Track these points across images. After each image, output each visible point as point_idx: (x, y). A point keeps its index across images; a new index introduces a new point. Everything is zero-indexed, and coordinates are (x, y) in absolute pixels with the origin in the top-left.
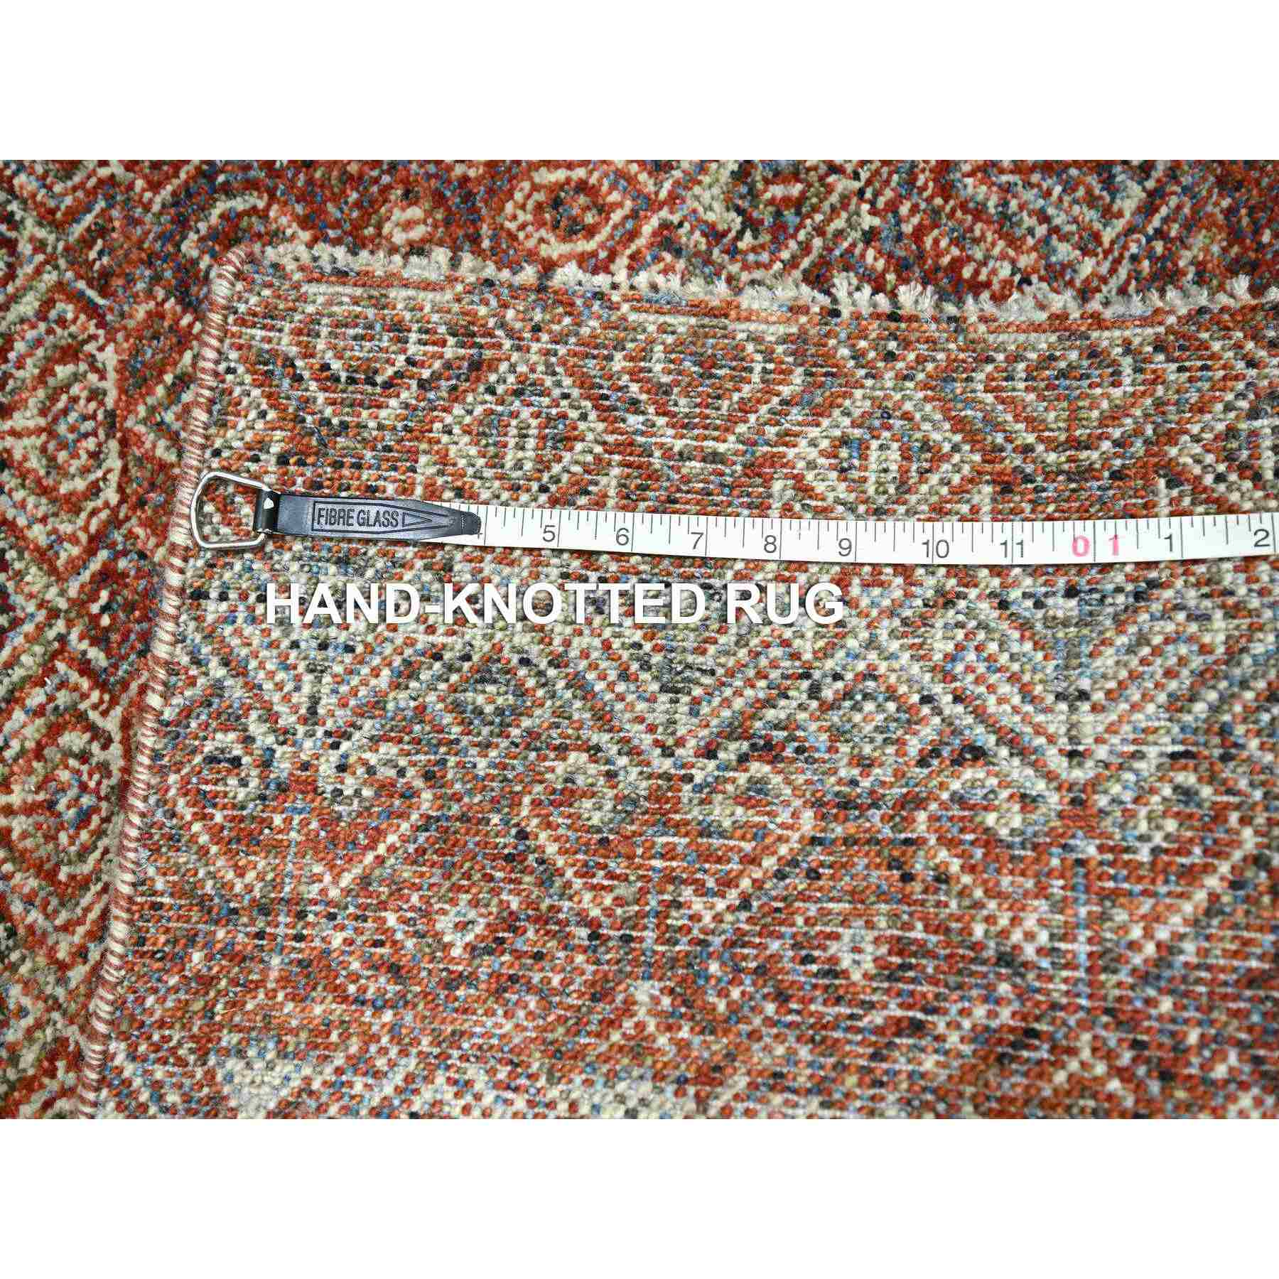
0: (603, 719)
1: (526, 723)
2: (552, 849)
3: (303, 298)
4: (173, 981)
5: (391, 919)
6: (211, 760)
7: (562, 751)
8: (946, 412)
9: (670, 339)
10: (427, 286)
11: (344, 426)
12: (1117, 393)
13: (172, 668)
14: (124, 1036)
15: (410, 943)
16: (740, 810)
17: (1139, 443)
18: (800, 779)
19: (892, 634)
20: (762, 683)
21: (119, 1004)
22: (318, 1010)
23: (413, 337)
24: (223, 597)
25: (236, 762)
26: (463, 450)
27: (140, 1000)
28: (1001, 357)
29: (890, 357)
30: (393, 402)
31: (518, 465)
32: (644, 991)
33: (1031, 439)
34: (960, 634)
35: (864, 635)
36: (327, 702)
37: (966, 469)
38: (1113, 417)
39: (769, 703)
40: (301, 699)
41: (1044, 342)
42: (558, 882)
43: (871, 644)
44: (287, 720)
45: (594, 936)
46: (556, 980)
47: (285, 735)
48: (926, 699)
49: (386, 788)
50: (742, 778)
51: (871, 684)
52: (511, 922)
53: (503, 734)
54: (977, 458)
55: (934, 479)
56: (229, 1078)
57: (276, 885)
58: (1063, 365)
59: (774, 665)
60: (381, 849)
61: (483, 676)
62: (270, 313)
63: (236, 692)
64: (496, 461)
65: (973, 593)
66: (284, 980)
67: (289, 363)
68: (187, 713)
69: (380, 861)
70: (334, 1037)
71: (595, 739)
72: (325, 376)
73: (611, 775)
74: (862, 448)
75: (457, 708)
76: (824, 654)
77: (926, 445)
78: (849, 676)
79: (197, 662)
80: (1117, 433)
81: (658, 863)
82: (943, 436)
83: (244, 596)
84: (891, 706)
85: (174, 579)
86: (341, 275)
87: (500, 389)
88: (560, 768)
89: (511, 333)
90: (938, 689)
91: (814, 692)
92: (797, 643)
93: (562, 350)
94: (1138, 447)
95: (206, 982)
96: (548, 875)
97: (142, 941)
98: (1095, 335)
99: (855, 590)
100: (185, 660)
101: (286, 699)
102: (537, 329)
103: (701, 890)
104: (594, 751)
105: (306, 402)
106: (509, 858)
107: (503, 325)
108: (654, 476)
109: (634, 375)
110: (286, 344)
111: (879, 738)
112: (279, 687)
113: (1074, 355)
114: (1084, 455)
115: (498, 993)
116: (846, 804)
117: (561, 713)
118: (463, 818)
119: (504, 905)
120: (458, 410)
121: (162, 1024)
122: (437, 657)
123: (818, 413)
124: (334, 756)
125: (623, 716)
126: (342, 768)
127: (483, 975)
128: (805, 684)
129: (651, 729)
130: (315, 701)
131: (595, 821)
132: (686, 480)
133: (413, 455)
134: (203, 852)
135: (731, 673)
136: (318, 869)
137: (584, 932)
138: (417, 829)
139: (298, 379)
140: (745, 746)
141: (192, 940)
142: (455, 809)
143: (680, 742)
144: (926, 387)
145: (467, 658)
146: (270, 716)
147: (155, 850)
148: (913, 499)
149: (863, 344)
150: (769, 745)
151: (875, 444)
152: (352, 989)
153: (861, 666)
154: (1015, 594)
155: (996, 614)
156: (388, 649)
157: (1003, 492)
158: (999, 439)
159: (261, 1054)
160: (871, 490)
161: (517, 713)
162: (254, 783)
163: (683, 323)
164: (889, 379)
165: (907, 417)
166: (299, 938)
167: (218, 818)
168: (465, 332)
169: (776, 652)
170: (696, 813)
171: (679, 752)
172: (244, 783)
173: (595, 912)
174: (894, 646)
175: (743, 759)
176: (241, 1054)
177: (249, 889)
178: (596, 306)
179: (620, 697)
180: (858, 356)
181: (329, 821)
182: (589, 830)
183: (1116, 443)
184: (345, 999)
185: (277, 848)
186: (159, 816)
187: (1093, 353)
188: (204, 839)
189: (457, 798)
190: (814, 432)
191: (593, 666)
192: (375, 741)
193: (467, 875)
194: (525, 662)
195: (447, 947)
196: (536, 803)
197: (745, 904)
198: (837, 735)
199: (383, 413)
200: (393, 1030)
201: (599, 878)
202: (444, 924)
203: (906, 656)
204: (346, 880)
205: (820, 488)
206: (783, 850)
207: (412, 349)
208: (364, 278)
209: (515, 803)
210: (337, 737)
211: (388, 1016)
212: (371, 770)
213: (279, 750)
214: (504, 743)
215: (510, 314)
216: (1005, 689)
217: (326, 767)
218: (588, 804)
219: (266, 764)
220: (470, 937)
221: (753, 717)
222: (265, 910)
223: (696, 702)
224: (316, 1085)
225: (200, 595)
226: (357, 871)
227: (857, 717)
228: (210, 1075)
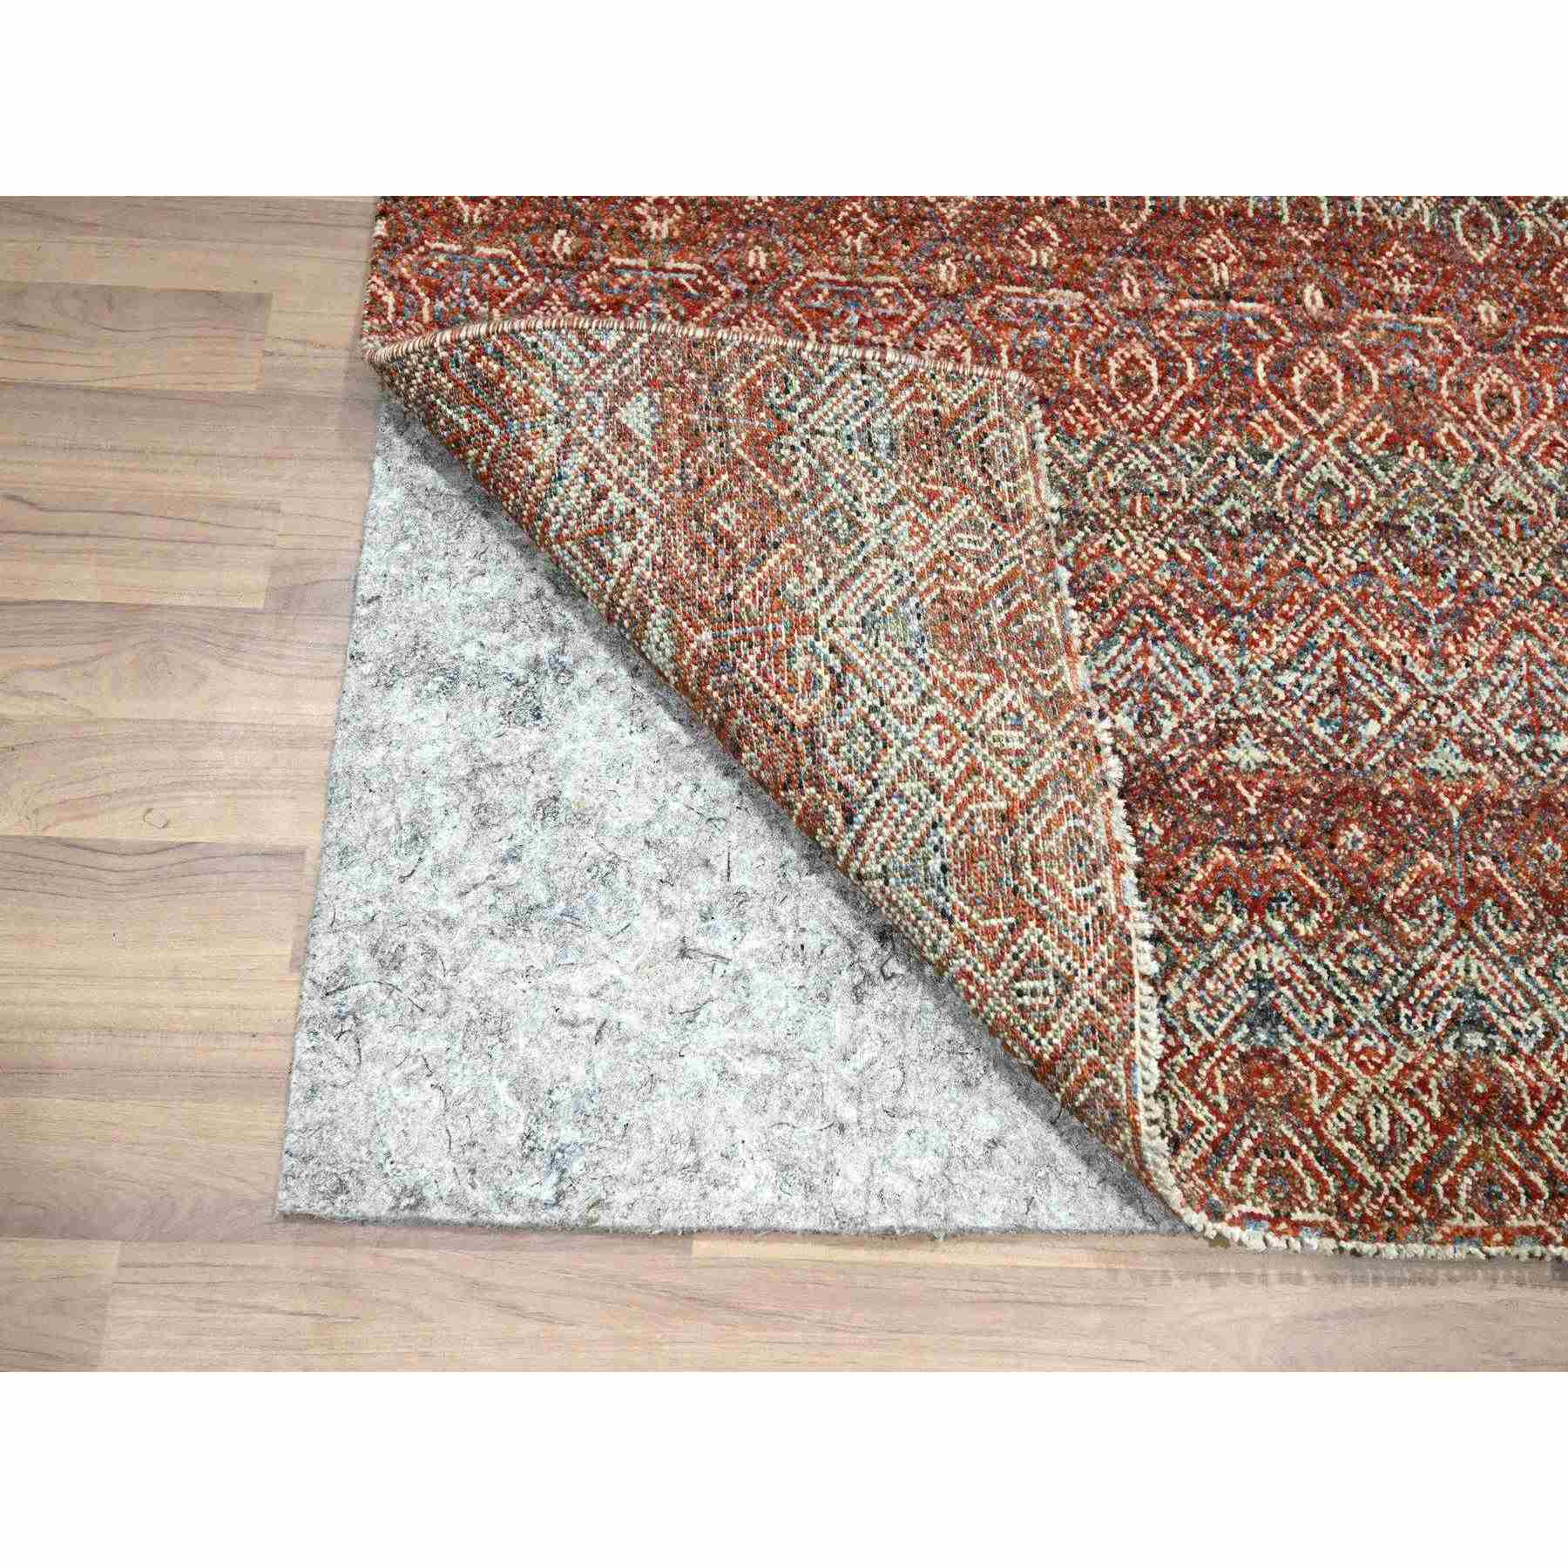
0: (842, 586)
1: (832, 544)
2: (770, 562)
3: (1017, 422)
4: (680, 363)
5: (725, 477)
6: (786, 379)
7: (822, 564)
8: (1046, 778)
9: (1046, 624)
10: (1038, 492)
11: (959, 446)
12: (1071, 884)
13: (826, 355)
14: (651, 339)
15: (714, 488)
16: (803, 673)
17: (1037, 901)
18: (823, 708)
19: (911, 756)
20: (874, 675)
21: (665, 336)
22: (676, 443)
23: (1011, 484)
24: (864, 382)
25: (787, 392)
26: (960, 512)
27: (668, 347)
28: (1087, 810)
29: (1074, 745)
30: (975, 473)
31: (961, 540)
32: (706, 636)
33: (1037, 830)
34: (915, 799)
35: (909, 736)
36: (824, 441)
37: (1015, 791)
38: (1053, 883)
39: (864, 681)
40: (822, 427)
41: (1100, 836)
42: (754, 569)
43: (906, 743)
44: (812, 418)
45: (730, 597)
46: (705, 579)
47: (803, 418)
48: (875, 783)
49: (787, 471)
50: (821, 671)
51: (880, 745)
52: (731, 545)
53: (825, 533)
54: (1022, 796)
55: (1007, 770)
56: (639, 400)
57: (732, 415)
58: (1086, 849)
59: (886, 682)
60: (758, 470)
61: (851, 522)
62: (1007, 404)
63: (820, 391)
64: (959, 528)
65: (941, 804)
66: (688, 423)
67: (985, 415)
68: (806, 365)
69: (752, 469)
70: (665, 454)
71: (831, 582)
72: (981, 436)
73: (813, 592)
74: (1017, 726)
75: (832, 509)
76: (896, 712)
77: (1026, 765)
78: (884, 730)
79: (832, 369)
80: (1043, 887)
81: (770, 627)
82: (1033, 775)
83: (866, 393)
84: (869, 760)
85: (869, 354)
86: (1033, 445)
87: (995, 532)
88: (813, 564)
89: (1025, 538)
90: (882, 788)
91: (873, 709)
92: (900, 694)
93: (1024, 566)
94: (1034, 902)
95: (682, 381)
96: (758, 563)
97: (695, 345)
98: (1109, 868)
99: (935, 727)
100: (831, 362)
101: (821, 418)
102: (1031, 552)
103: (760, 659)
104: (824, 582)
105: (966, 426)
106: (763, 539)
107: (1029, 533)
108: (973, 610)
109: (1022, 605)
110: (994, 414)
111: (850, 755)
112: (826, 414)
113: (1093, 855)
114: (1028, 865)
115: (696, 546)
116: (812, 744)
117: (841, 564)
118: (780, 512)
119: (739, 540)
120: (979, 508)
121: (659, 360)
122: (855, 499)
123: (1032, 701)
124: (797, 444)
125: (843, 596)
126: (793, 448)
127: (704, 534)
128: (877, 703)
129: (841, 613)
130: (823, 433)
131: (789, 586)
132: (976, 626)
133: (952, 485)
134: (742, 376)
135: (878, 656)
136: (743, 436)
137: (730, 590)
138: (770, 487)
139: (977, 420)
140: (838, 670)
141: (699, 372)
142: (784, 508)
143: (836, 630)
144: (1061, 766)
145: (858, 514)
146: (811, 409)
147: (739, 350)
148: (993, 758)
149: (1076, 729)
150: (840, 685)
151: (1022, 734)
152: (689, 460)
153: (891, 736)
154: (941, 831)
155: (930, 820)
156: (854, 472)
157: (1003, 817)
158: (1035, 810)
159: (652, 415)
160: (995, 732)
161: (837, 540)
162: (778, 402)
163: (1056, 630)
164: (1061, 744)
165: (1041, 754)
166: (709, 429)
167: (759, 383)
168: (1019, 513)
169: (893, 681)
170: (799, 646)
171: (831, 630)
172: (778, 396)
173: (741, 594)
174: (905, 757)
175: (831, 670)
176: (651, 404)
177: (728, 400)
178: (1051, 585)
179: (855, 594)
180: (1069, 725)
181: (767, 441)
182: (783, 583)
183: (1036, 887)
184: (683, 456)
185: (750, 415)
186: (756, 351)
187: (1096, 868)
188: (748, 375)
189: (789, 509)
190: (1020, 697)
191: (868, 579)
192: (809, 465)
193: (752, 517)
194: (863, 544)
195: (715, 510)
196: (793, 552)
197: (756, 690)
198: (850, 728)
199: (968, 468)
200: (672, 487)
201: (759, 594)
202: (726, 507)
203: (900, 765)
204: (740, 452)
205: (990, 702)
206: (786, 706)
207: (1004, 484)
208: (1034, 459)
209: (792, 540)
210: (806, 444)
211: (678, 482)
212: (795, 463)
213: (796, 415)
214: (820, 533)
215: (1035, 538)
216: (886, 831)
217: (792, 440)
218: (796, 580)
219: (789, 408)
220: (721, 522)
221: (855, 672)
222: (719, 410)
223: (859, 638)
224: (642, 448)
225: (863, 369)
226: (746, 457)
227: (861, 739)
228: (639, 389)
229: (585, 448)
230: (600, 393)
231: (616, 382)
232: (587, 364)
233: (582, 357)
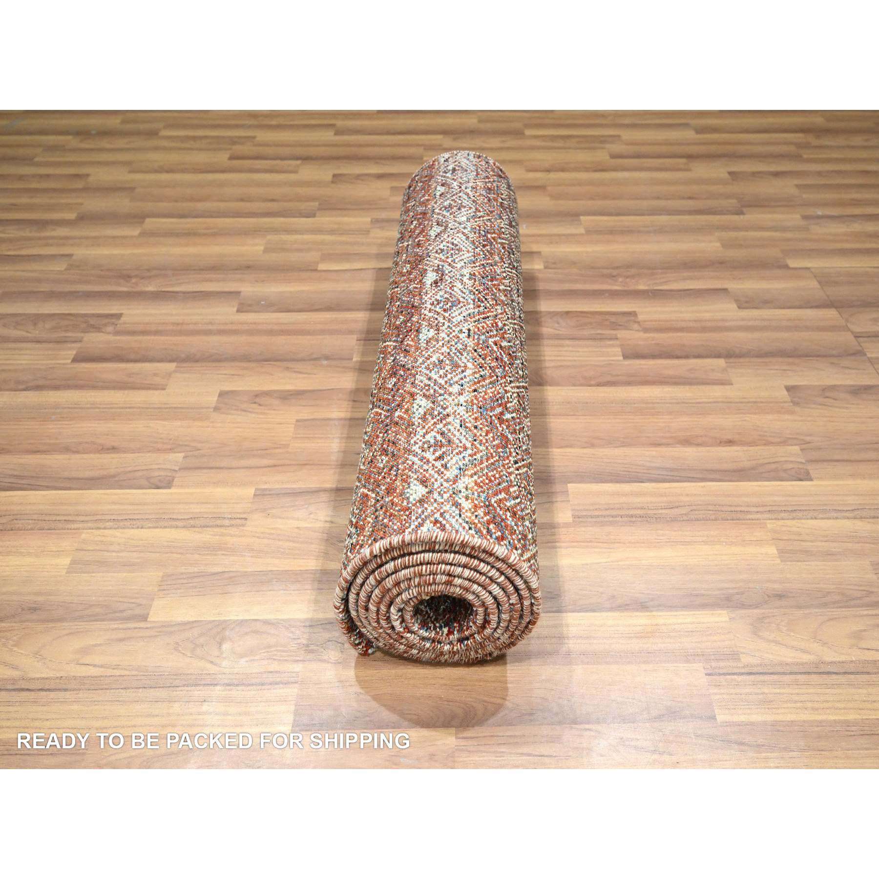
56: (415, 499)
70: (405, 477)
159: (408, 493)
176: (408, 499)
229: (445, 478)
230: (435, 500)
231: (426, 505)
232: (442, 515)
233: (444, 519)
